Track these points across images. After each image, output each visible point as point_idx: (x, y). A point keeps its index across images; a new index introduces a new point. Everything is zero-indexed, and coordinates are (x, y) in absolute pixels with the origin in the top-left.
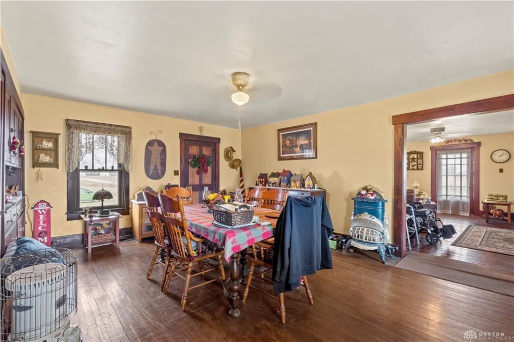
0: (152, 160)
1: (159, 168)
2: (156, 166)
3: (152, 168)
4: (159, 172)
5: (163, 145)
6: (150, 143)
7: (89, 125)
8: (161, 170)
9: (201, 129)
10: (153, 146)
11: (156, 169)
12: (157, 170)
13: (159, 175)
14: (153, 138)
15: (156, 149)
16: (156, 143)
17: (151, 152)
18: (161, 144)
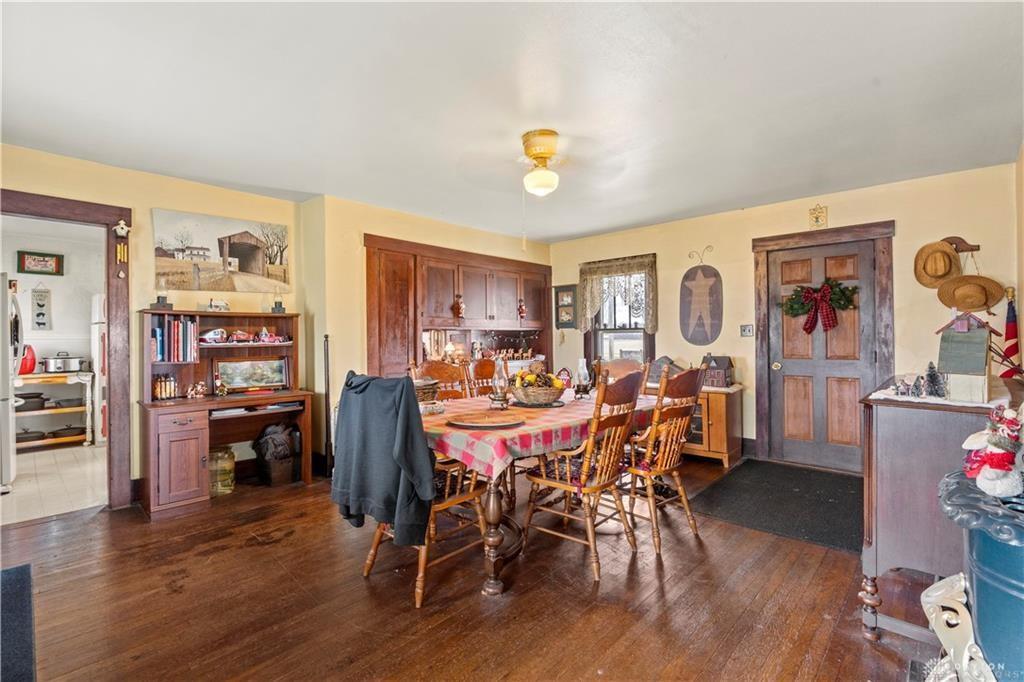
0: (693, 307)
1: (707, 321)
2: (700, 317)
3: (693, 322)
4: (708, 329)
5: (716, 274)
6: (689, 276)
7: (600, 265)
8: (712, 325)
9: (816, 213)
10: (694, 279)
11: (701, 324)
12: (703, 325)
13: (706, 335)
14: (695, 263)
15: (702, 284)
16: (700, 272)
17: (691, 291)
18: (710, 272)
